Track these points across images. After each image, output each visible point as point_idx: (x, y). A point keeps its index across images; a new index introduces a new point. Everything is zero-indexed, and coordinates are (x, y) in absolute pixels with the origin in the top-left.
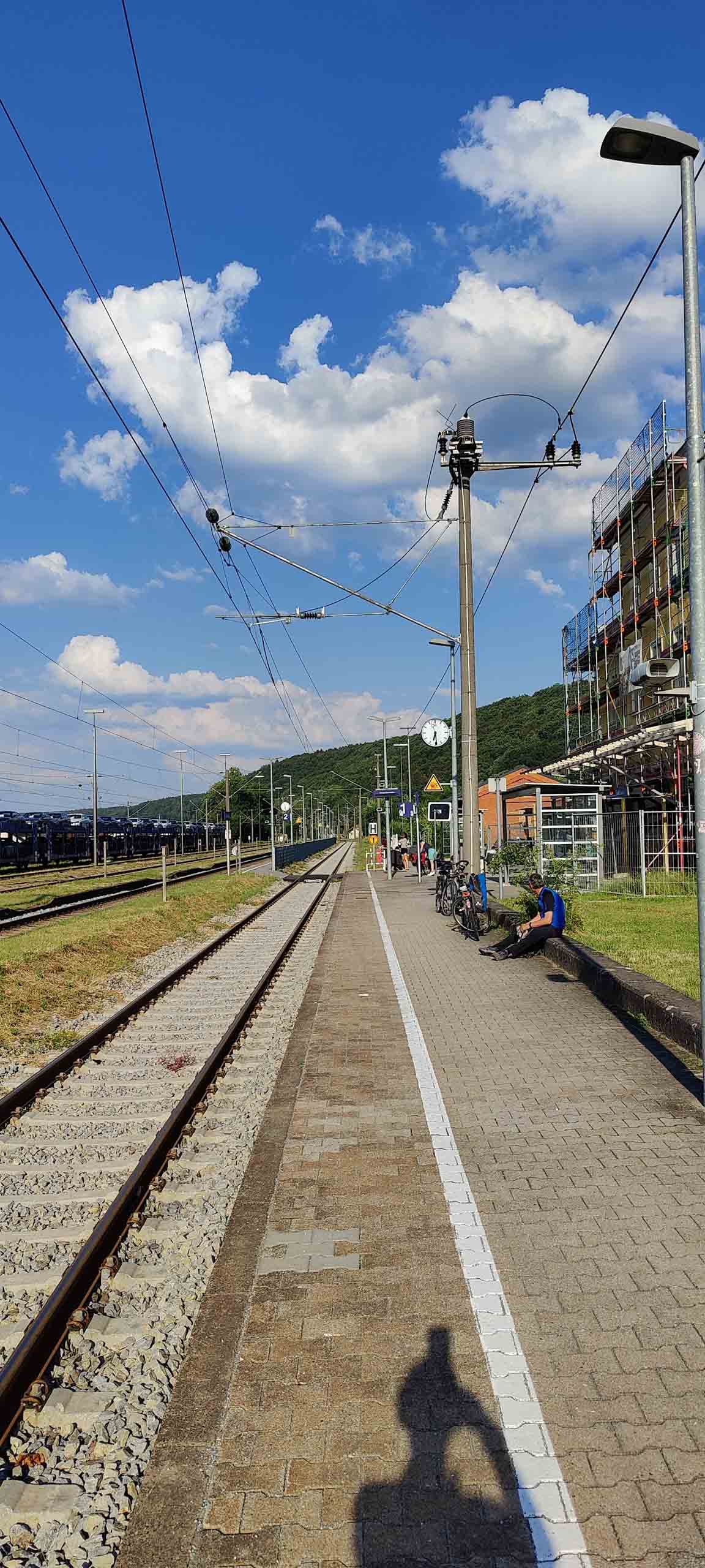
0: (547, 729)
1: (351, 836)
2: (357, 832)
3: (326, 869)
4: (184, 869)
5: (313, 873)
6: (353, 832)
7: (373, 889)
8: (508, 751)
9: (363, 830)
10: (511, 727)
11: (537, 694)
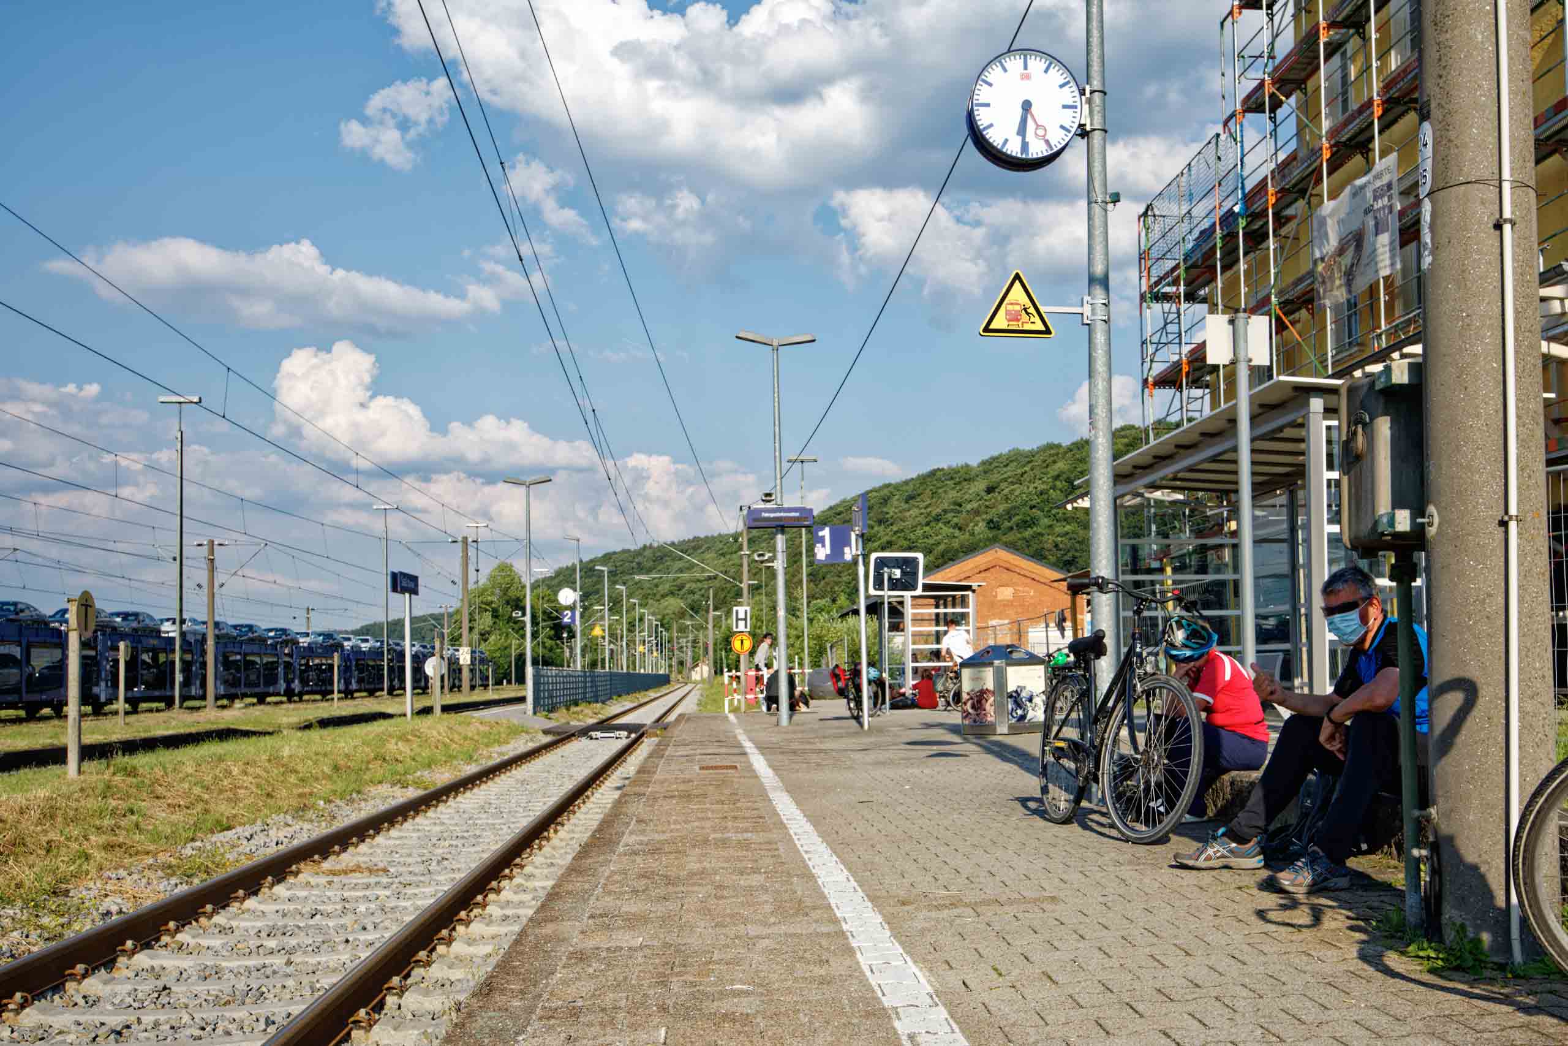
0: (1000, 516)
1: (696, 676)
2: (706, 669)
3: (645, 716)
4: (344, 713)
5: (616, 722)
6: (698, 669)
7: (748, 746)
8: (942, 547)
9: (716, 666)
10: (945, 511)
11: (983, 463)
